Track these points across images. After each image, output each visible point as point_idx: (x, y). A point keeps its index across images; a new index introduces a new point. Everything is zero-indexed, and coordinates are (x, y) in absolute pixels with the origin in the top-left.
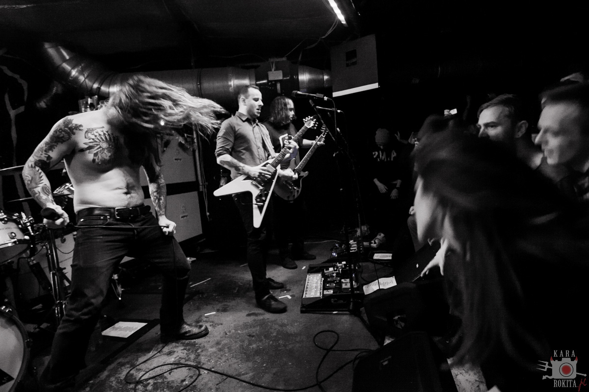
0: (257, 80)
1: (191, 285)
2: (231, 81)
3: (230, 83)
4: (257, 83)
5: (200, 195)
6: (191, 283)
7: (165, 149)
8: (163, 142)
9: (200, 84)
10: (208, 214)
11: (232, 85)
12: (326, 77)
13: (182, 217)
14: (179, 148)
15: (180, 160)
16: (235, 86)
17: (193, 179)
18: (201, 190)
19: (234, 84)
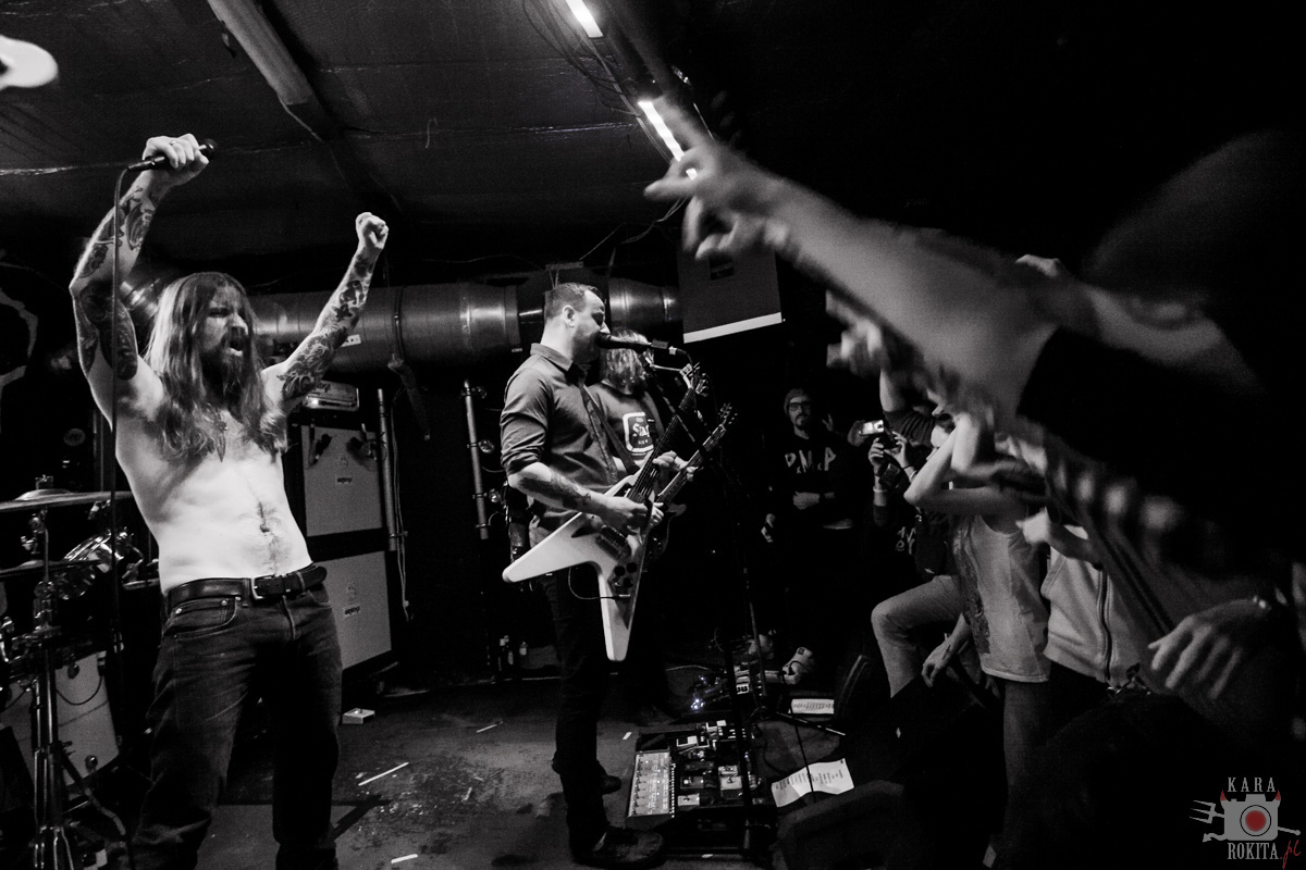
0: (521, 309)
1: (361, 780)
2: (465, 312)
3: (462, 316)
4: (521, 314)
5: (391, 559)
6: (360, 776)
7: (317, 457)
8: (315, 442)
9: (399, 319)
10: (406, 604)
11: (468, 320)
12: (668, 302)
13: (347, 612)
14: (347, 455)
15: (350, 480)
16: (473, 321)
17: (377, 524)
18: (393, 548)
19: (471, 319)
